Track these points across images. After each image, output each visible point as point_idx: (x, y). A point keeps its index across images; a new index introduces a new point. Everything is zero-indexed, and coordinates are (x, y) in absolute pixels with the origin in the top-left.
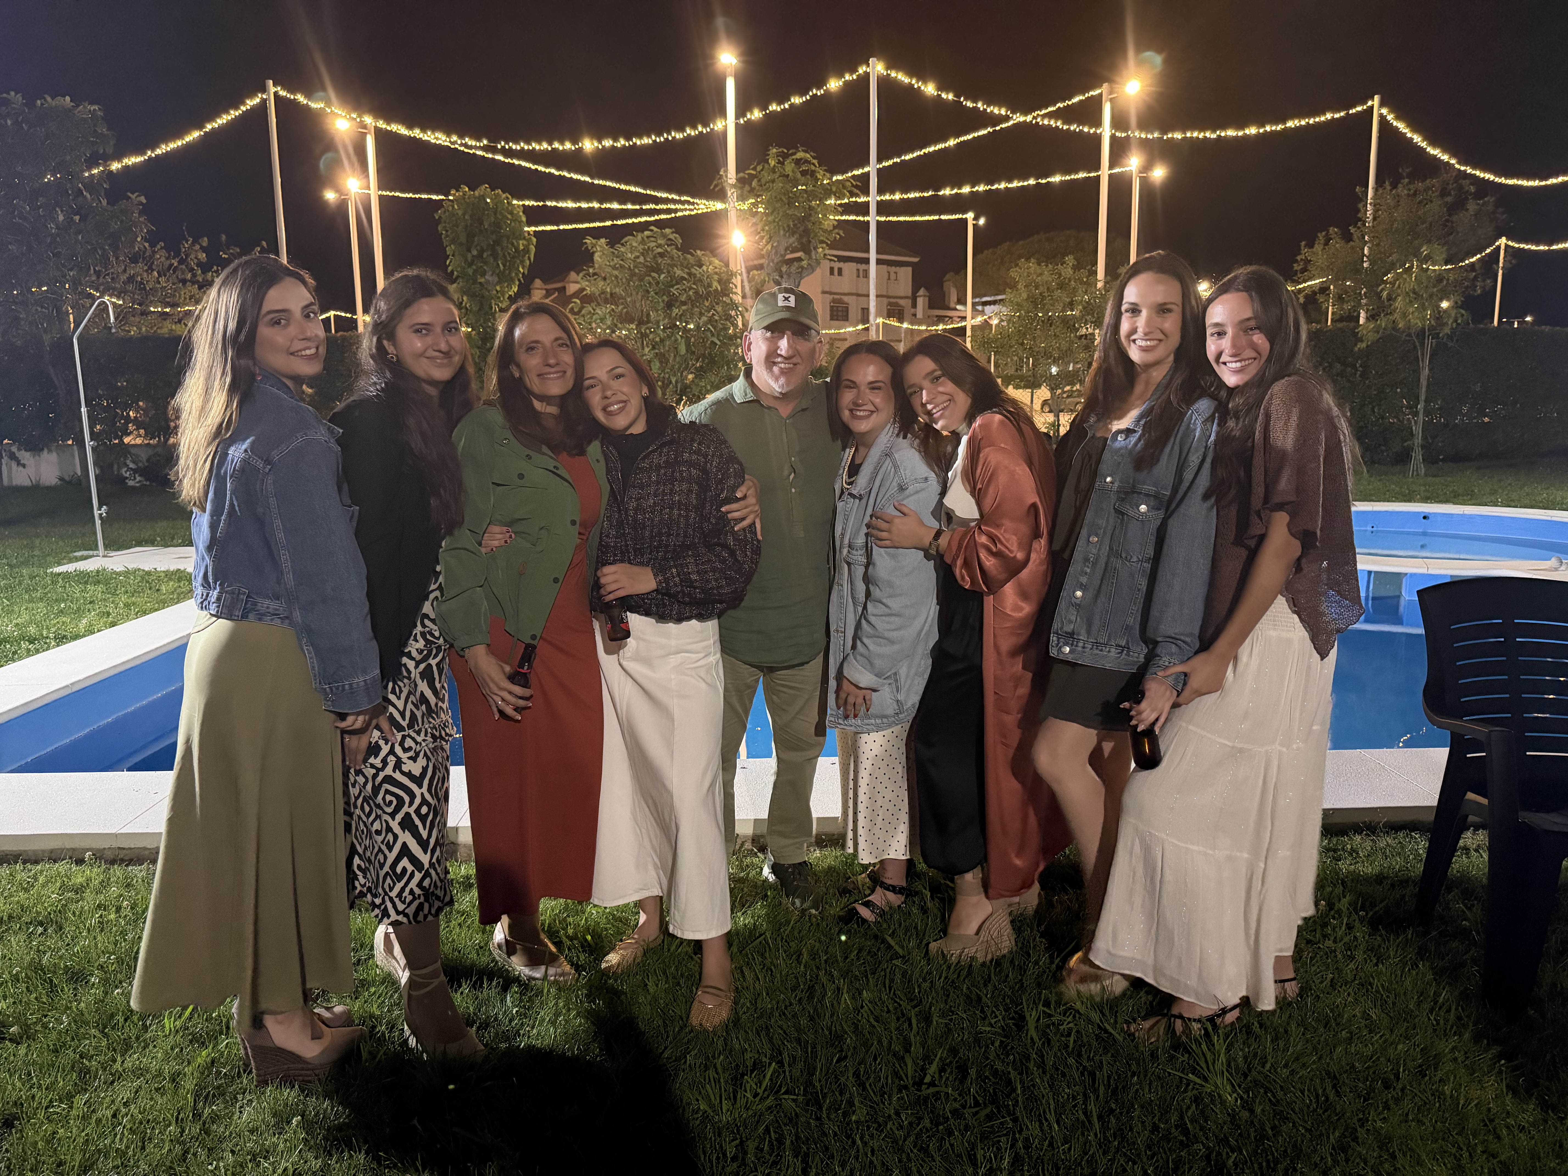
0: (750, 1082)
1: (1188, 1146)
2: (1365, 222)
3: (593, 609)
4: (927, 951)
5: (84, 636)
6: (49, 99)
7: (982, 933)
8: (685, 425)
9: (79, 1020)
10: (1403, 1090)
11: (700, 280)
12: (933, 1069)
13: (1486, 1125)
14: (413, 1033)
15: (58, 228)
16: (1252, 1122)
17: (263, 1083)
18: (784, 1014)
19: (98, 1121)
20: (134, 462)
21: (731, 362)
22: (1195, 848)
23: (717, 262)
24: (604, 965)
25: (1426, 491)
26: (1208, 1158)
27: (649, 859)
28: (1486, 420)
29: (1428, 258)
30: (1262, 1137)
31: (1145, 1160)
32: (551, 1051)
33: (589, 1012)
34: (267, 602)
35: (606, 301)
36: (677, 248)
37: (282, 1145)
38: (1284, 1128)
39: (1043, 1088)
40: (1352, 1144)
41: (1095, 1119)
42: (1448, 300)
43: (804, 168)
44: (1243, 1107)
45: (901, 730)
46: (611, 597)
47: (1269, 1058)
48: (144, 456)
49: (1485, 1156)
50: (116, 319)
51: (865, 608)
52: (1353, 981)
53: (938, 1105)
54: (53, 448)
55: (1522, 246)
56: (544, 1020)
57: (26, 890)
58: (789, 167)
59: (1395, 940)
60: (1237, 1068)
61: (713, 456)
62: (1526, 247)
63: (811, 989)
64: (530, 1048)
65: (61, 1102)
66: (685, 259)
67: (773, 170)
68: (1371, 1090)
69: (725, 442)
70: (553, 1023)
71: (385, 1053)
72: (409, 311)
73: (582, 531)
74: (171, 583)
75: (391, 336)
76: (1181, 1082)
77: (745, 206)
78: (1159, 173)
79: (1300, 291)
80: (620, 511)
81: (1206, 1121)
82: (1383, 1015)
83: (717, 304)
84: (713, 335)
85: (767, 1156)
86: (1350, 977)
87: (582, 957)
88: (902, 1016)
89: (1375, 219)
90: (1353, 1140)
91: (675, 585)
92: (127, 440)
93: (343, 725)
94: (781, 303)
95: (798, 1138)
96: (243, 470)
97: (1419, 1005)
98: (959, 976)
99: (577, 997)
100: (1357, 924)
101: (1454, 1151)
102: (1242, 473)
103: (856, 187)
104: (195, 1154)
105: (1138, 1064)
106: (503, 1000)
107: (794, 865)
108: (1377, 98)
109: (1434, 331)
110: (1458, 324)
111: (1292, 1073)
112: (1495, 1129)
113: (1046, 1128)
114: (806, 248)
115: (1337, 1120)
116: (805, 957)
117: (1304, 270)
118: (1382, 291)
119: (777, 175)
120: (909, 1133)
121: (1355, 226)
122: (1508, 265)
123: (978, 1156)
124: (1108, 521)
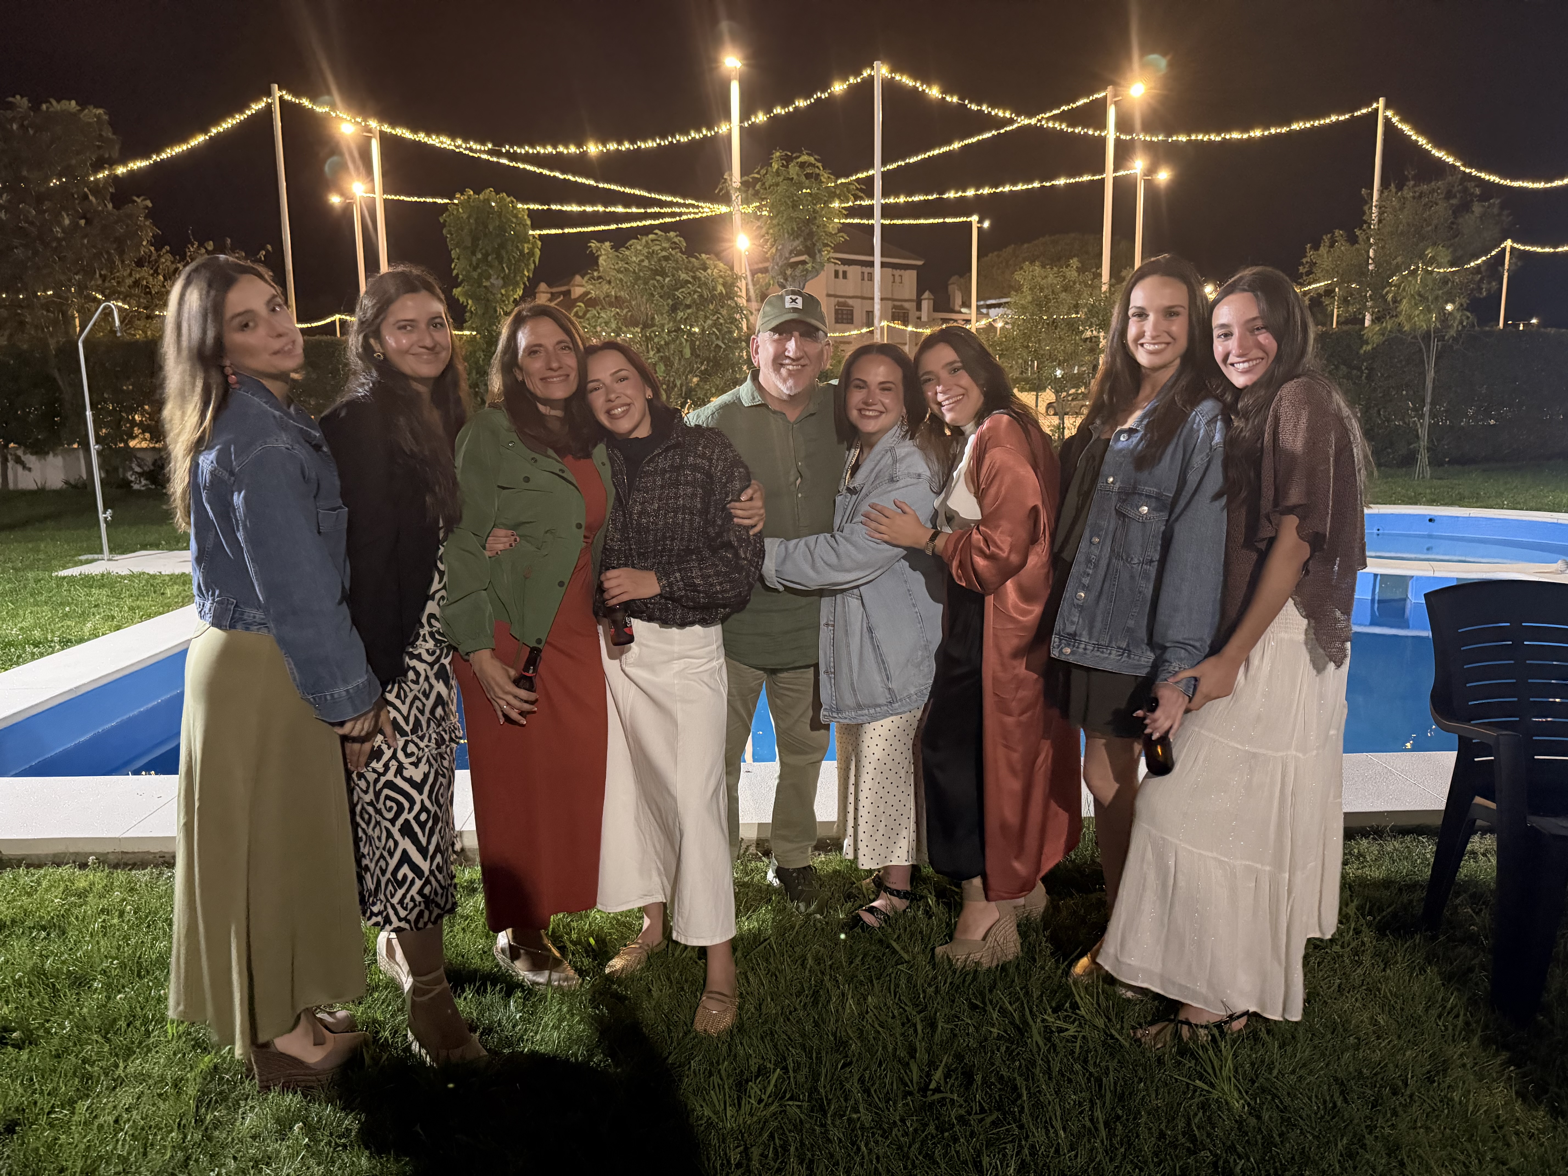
0: (754, 1088)
1: (1195, 1153)
2: (1370, 224)
3: (597, 614)
5: (89, 639)
6: (54, 102)
7: (989, 939)
8: (691, 428)
9: (82, 1025)
10: (1411, 1096)
11: (705, 284)
12: (938, 1075)
13: (1495, 1132)
15: (64, 231)
16: (1260, 1129)
17: (266, 1088)
18: (789, 1019)
19: (101, 1127)
20: (139, 466)
21: (734, 366)
22: (1208, 854)
23: (721, 265)
24: (607, 971)
25: (1432, 493)
26: (1215, 1165)
27: (653, 865)
28: (1492, 422)
29: (1432, 261)
30: (1269, 1143)
31: (1152, 1167)
32: (555, 1057)
33: (593, 1018)
34: (254, 611)
35: (611, 305)
36: (681, 252)
37: (283, 1152)
38: (1292, 1135)
39: (1048, 1095)
40: (1360, 1151)
41: (1101, 1126)
42: (1453, 302)
43: (808, 171)
44: (1250, 1114)
46: (615, 601)
47: (1277, 1064)
48: (149, 459)
49: (1494, 1164)
50: (121, 322)
52: (1360, 987)
53: (943, 1111)
54: (59, 451)
55: (1527, 248)
56: (547, 1025)
57: (29, 895)
58: (793, 170)
59: (1402, 946)
60: (1244, 1074)
61: (718, 460)
62: (1532, 249)
63: (816, 993)
64: (533, 1054)
65: (63, 1108)
66: (690, 262)
67: (778, 174)
68: (1379, 1096)
69: (731, 445)
70: (556, 1027)
71: (388, 1059)
72: (393, 308)
73: (588, 534)
74: (176, 587)
75: (377, 334)
76: (1188, 1088)
77: (750, 209)
78: (1164, 176)
80: (624, 514)
81: (1213, 1128)
82: (1391, 1021)
83: (722, 307)
84: (718, 338)
85: (772, 1163)
86: (1357, 982)
87: (586, 961)
88: (908, 1022)
89: (1380, 221)
90: (1361, 1147)
91: (679, 589)
92: (132, 444)
94: (788, 305)
95: (802, 1144)
97: (1427, 1010)
98: (964, 981)
99: (581, 1002)
100: (1364, 929)
101: (1462, 1158)
102: (1252, 475)
103: (861, 190)
104: (197, 1161)
105: (1145, 1070)
106: (506, 1006)
107: (798, 870)
108: (1382, 100)
109: (1440, 334)
110: (1464, 327)
111: (1300, 1079)
112: (1504, 1136)
113: (1052, 1135)
114: (810, 251)
115: (1346, 1127)
116: (810, 962)
117: (1309, 273)
118: (1387, 293)
119: (781, 179)
120: (914, 1139)
121: (1361, 229)
122: (1513, 268)
123: (984, 1164)
124: (1110, 523)
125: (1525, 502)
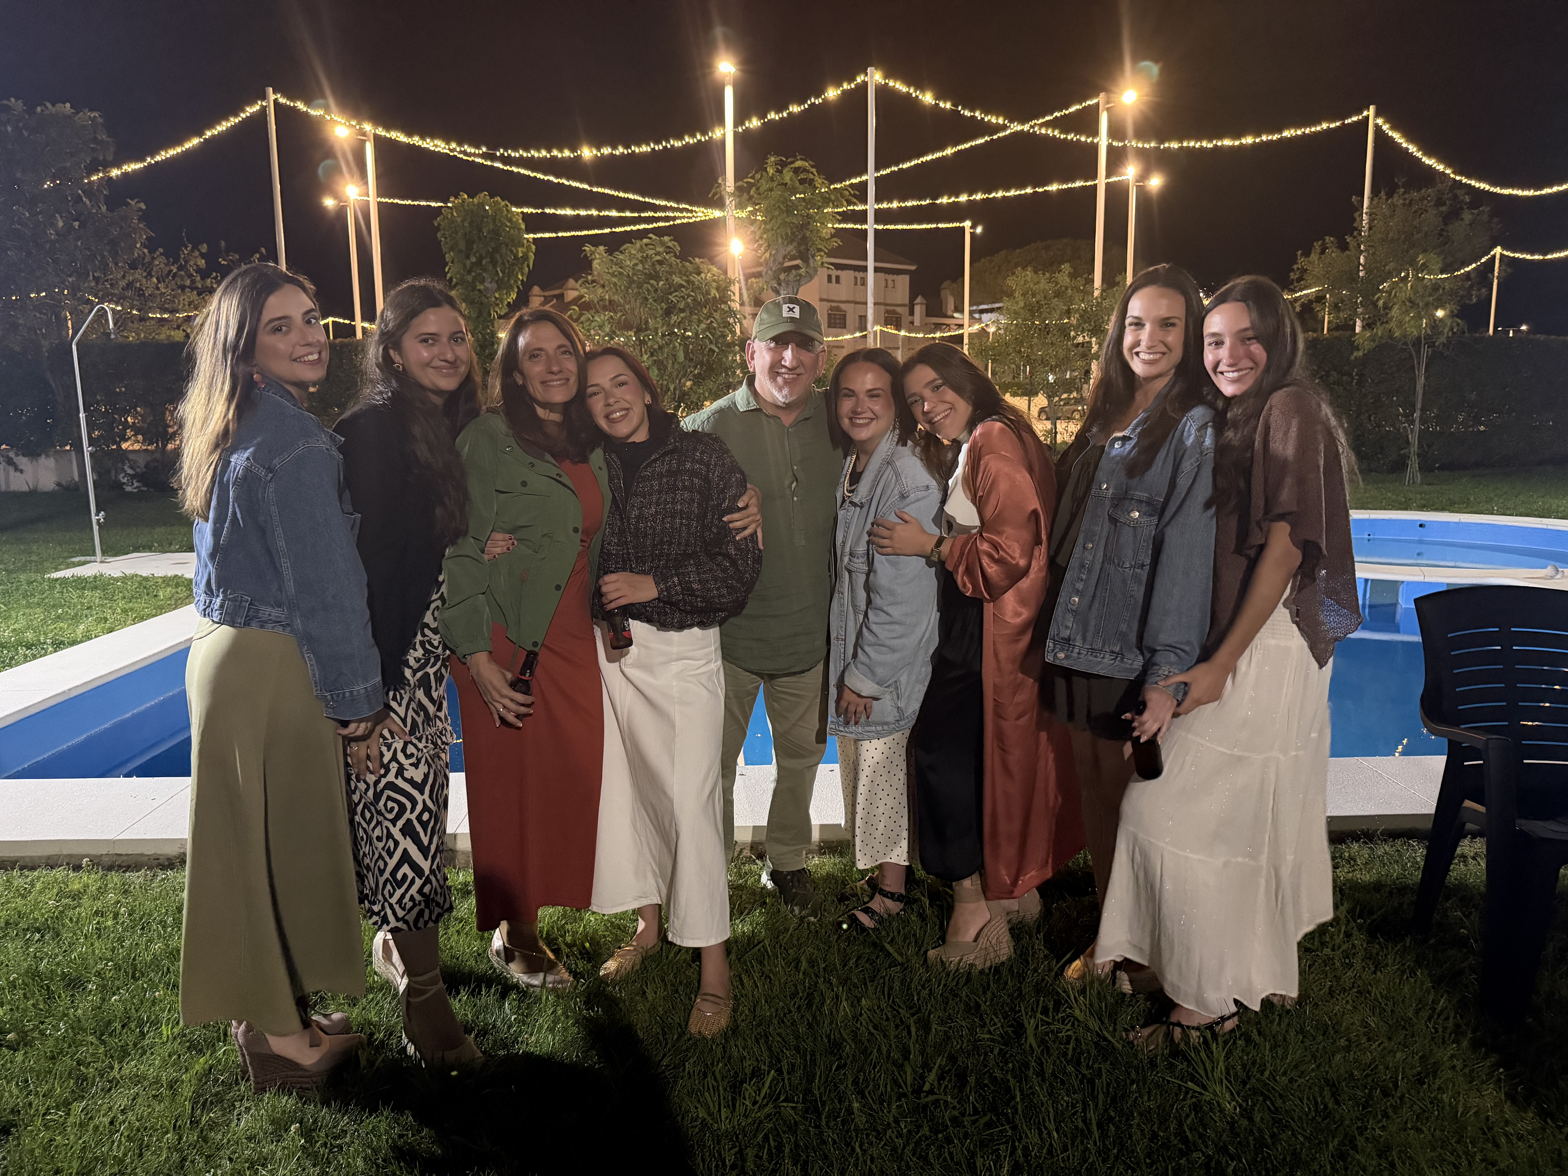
0: (748, 1089)
1: (1187, 1154)
2: (1360, 231)
3: (594, 616)
4: (926, 960)
5: (81, 642)
6: (49, 105)
7: (981, 940)
8: (688, 433)
9: (77, 1027)
10: (1401, 1098)
11: (699, 288)
12: (932, 1077)
13: (1484, 1133)
14: (411, 1040)
15: (57, 234)
16: (1251, 1130)
17: (261, 1089)
18: (783, 1022)
19: (96, 1128)
20: (132, 468)
21: (729, 369)
22: (1195, 857)
23: (715, 269)
24: (601, 973)
25: (1422, 499)
26: (1207, 1166)
27: (648, 868)
28: (1482, 428)
29: (1424, 268)
30: (1261, 1144)
31: (1144, 1167)
33: (586, 1020)
34: (270, 609)
35: (605, 308)
36: (676, 256)
37: (279, 1153)
38: (1283, 1136)
39: (1042, 1097)
40: (1351, 1152)
41: (1094, 1127)
42: (1443, 307)
43: (802, 176)
44: (1242, 1115)
45: (901, 738)
46: (613, 605)
47: (1268, 1065)
48: (141, 461)
49: (1483, 1165)
50: (115, 324)
51: (866, 615)
52: (1351, 989)
53: (937, 1112)
54: (50, 453)
55: (1517, 255)
56: (541, 1027)
57: (24, 897)
58: (788, 176)
59: (1393, 948)
60: (1236, 1075)
61: (715, 465)
62: (1521, 256)
63: (810, 997)
64: (528, 1055)
65: (59, 1110)
66: (683, 266)
67: (772, 179)
68: (1370, 1096)
69: (727, 451)
70: (551, 1030)
71: (383, 1061)
72: (415, 321)
73: (584, 538)
74: (169, 589)
75: (398, 346)
76: (1180, 1090)
77: (743, 214)
78: (1156, 182)
79: (1296, 300)
80: (622, 519)
81: (1205, 1130)
82: (1381, 1023)
83: (716, 311)
84: (711, 342)
85: (767, 1164)
86: (1348, 985)
87: (580, 964)
88: (901, 1024)
89: (1370, 228)
90: (1352, 1148)
91: (677, 594)
92: (124, 446)
93: (345, 732)
94: (785, 314)
95: (797, 1145)
96: (245, 477)
97: (1417, 1013)
98: (958, 983)
99: (575, 1004)
100: (1355, 932)
101: (1452, 1159)
102: (1242, 484)
103: (854, 196)
104: (192, 1162)
105: (1137, 1072)
106: (501, 1007)
107: (793, 873)
108: (1372, 108)
109: (1430, 340)
110: (1454, 333)
111: (1291, 1081)
112: (1494, 1138)
113: (1045, 1136)
114: (804, 256)
115: (1336, 1128)
116: (804, 965)
117: (1300, 279)
118: (1379, 298)
119: (775, 184)
120: (907, 1141)
121: (1351, 235)
122: (1503, 274)
123: (978, 1164)
124: (1103, 528)
125: (1514, 509)
